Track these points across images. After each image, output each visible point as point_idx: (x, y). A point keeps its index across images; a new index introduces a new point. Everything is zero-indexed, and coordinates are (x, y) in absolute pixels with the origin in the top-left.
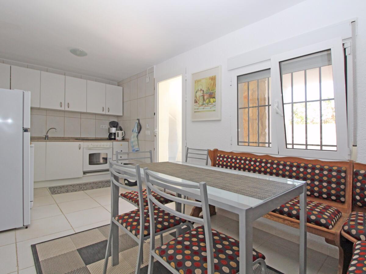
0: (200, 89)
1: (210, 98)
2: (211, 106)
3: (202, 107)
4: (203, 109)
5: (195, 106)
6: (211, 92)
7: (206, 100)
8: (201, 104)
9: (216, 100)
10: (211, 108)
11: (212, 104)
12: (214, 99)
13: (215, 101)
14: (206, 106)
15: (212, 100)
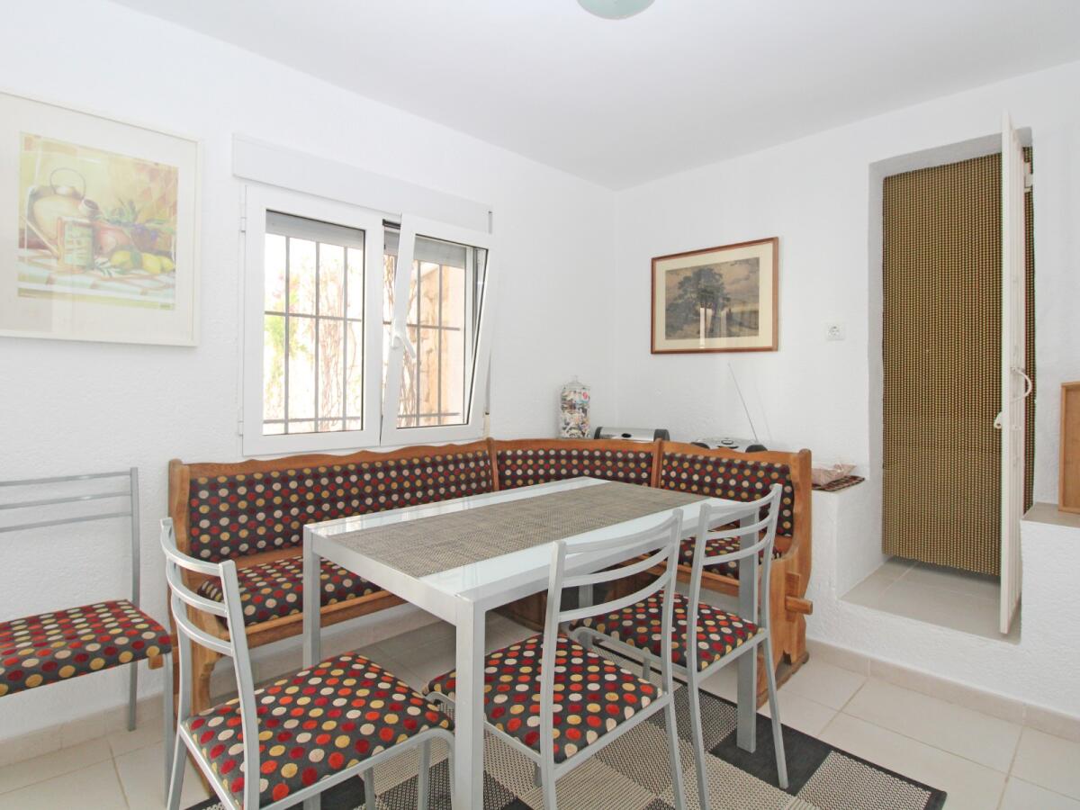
0: (63, 190)
1: (144, 251)
2: (147, 283)
3: (88, 279)
4: (94, 286)
5: (22, 259)
6: (147, 225)
7: (113, 251)
8: (73, 259)
9: (177, 266)
10: (144, 293)
11: (151, 277)
12: (166, 261)
13: (174, 270)
14: (111, 279)
15: (151, 261)
